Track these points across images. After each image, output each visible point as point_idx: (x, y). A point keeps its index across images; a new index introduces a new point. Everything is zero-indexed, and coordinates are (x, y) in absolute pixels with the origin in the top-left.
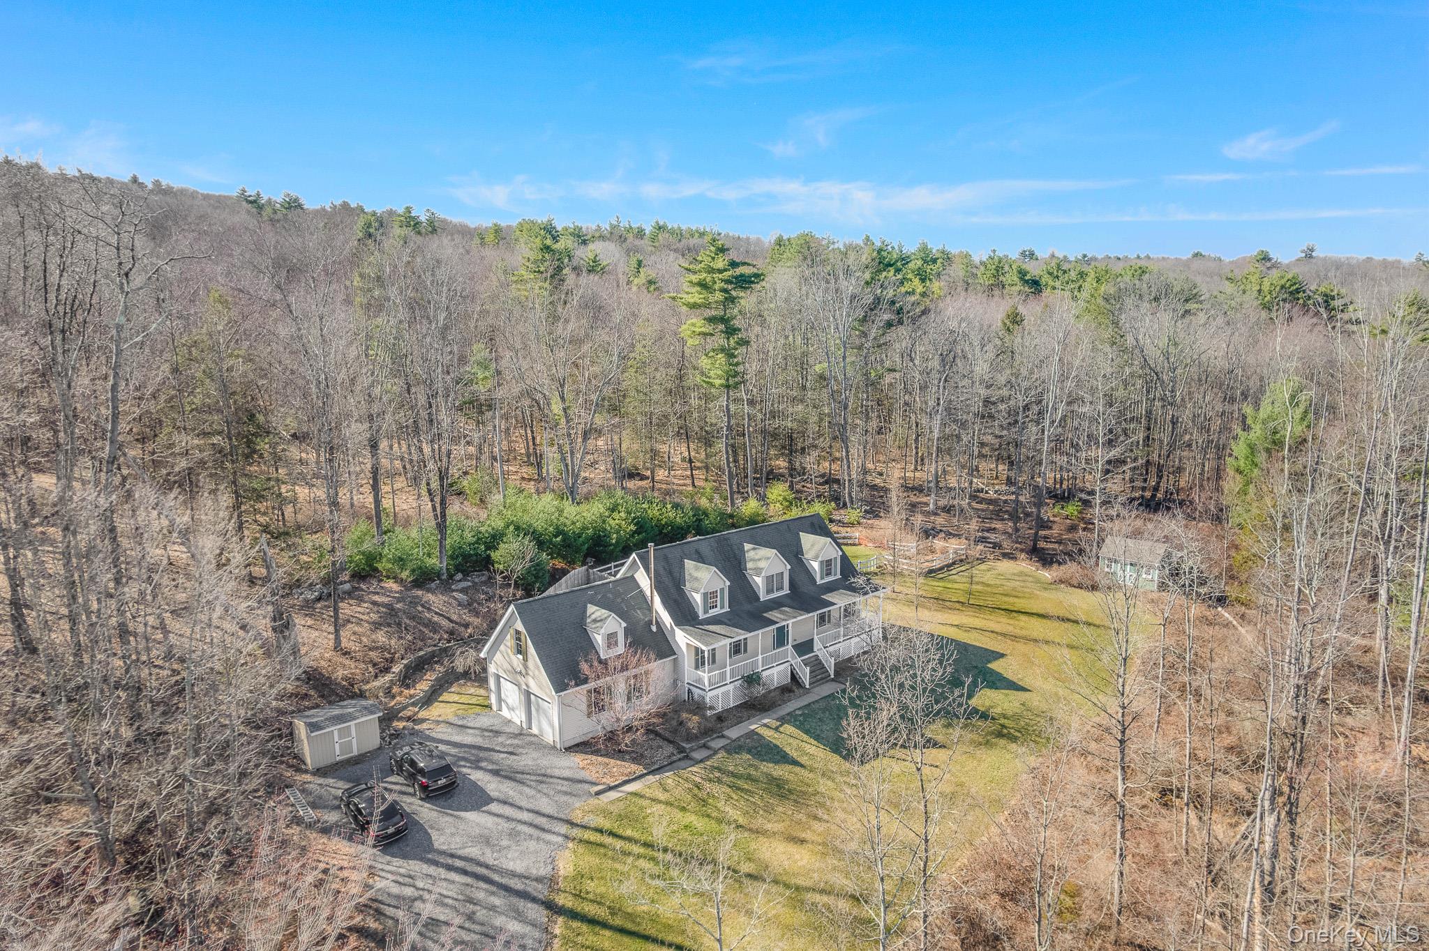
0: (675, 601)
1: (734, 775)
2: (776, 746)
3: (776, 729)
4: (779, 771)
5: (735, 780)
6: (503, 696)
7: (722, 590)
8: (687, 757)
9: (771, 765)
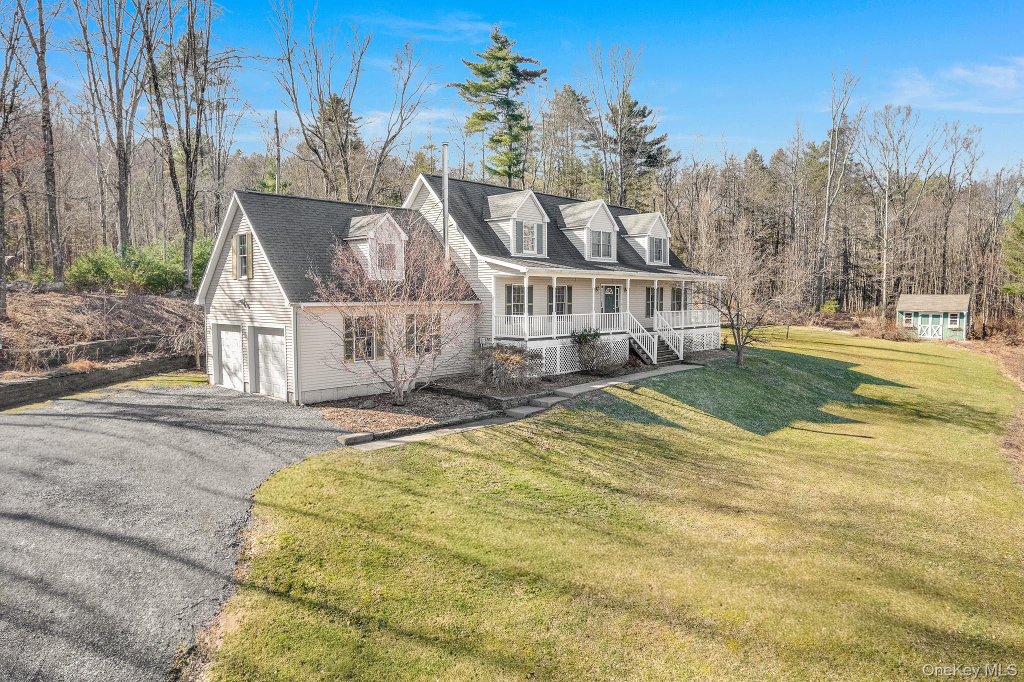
0: (477, 231)
1: (582, 431)
2: (636, 407)
3: (632, 390)
4: (653, 431)
5: (588, 437)
6: (224, 359)
7: (540, 227)
8: (503, 414)
9: (639, 425)
